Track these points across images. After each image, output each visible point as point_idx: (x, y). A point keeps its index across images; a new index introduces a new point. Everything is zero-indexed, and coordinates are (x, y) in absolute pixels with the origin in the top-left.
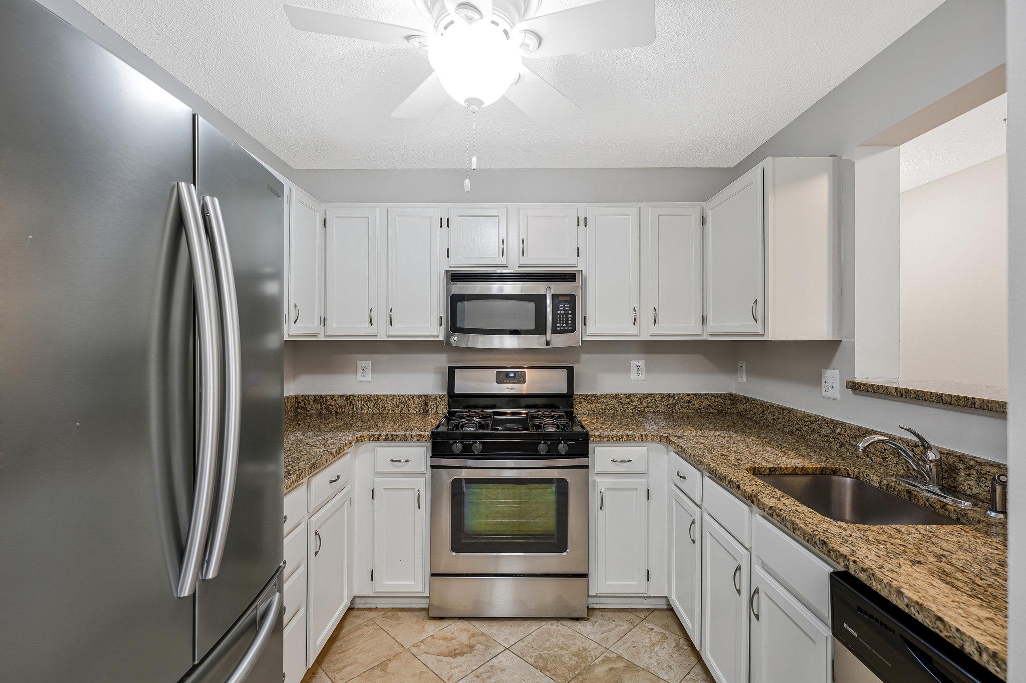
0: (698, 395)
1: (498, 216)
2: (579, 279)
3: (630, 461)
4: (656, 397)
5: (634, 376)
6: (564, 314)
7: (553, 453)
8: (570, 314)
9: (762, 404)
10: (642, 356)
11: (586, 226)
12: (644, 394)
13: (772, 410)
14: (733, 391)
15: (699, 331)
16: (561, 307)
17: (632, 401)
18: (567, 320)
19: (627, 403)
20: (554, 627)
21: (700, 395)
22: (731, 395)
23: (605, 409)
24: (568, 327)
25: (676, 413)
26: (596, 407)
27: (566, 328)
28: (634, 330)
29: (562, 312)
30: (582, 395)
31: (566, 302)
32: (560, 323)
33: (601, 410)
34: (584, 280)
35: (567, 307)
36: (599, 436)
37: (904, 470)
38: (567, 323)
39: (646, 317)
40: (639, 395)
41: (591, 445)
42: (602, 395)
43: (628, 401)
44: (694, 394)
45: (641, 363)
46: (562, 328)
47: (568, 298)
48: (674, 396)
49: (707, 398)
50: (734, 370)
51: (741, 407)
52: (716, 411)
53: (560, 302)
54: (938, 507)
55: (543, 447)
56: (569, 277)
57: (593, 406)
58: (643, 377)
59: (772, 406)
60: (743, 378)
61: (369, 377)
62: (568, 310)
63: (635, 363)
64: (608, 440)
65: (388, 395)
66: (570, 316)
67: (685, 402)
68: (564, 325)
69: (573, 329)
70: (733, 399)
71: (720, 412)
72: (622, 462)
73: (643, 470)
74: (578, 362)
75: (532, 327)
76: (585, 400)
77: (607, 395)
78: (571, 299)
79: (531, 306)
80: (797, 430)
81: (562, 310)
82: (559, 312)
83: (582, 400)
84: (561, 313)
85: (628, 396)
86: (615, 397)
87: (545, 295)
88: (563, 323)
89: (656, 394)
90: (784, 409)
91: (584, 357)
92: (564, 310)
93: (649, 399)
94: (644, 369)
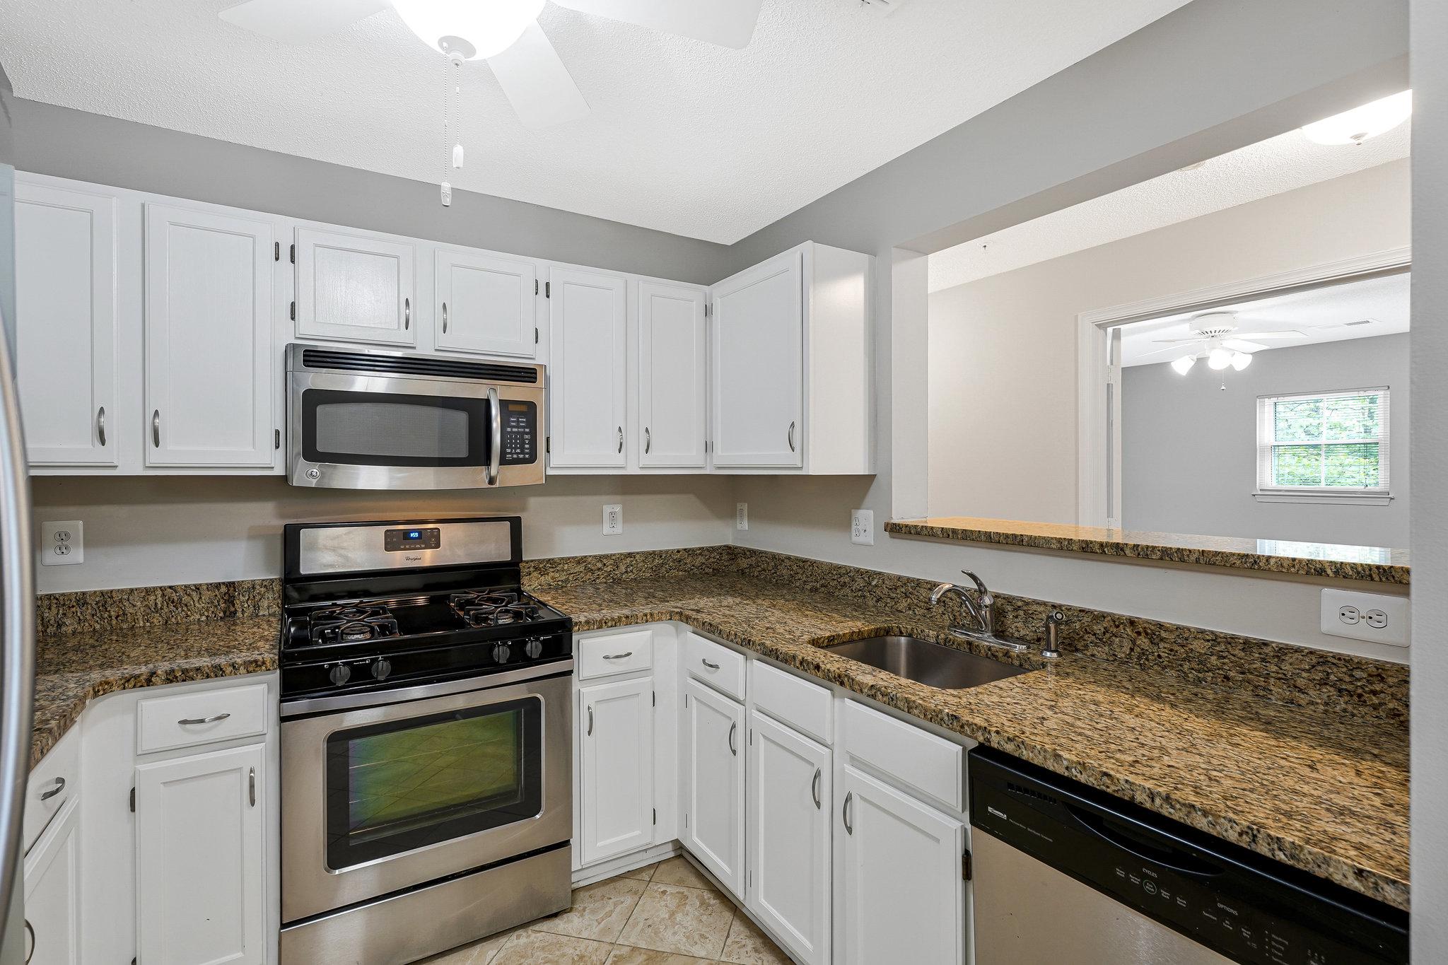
0: (690, 550)
1: (397, 257)
2: (540, 377)
3: (629, 654)
4: (637, 557)
5: (606, 529)
6: (518, 432)
7: (520, 659)
8: (527, 433)
9: (774, 557)
10: (619, 498)
11: (548, 296)
12: (621, 554)
13: (788, 563)
14: (730, 543)
15: (700, 463)
16: (513, 422)
17: (605, 565)
18: (523, 443)
19: (599, 569)
20: (523, 940)
21: (693, 550)
22: (728, 547)
23: (567, 581)
24: (525, 454)
25: (664, 577)
26: (553, 578)
27: (521, 456)
28: (618, 459)
29: (514, 430)
30: (532, 561)
31: (521, 414)
32: (512, 448)
33: (560, 583)
34: (547, 379)
35: (523, 422)
36: (587, 622)
37: (951, 620)
38: (522, 448)
39: (635, 442)
40: (614, 555)
41: (575, 638)
42: (563, 559)
43: (599, 565)
44: (685, 550)
45: (618, 509)
46: (515, 456)
47: (524, 408)
48: (659, 554)
49: (700, 554)
50: (730, 514)
51: (744, 563)
52: (711, 570)
53: (512, 414)
54: (1001, 655)
55: (501, 653)
56: (527, 374)
57: (548, 578)
58: (619, 529)
59: (789, 558)
60: (744, 525)
61: (77, 555)
62: (522, 427)
63: (607, 509)
64: (600, 627)
65: (132, 590)
66: (527, 436)
67: (674, 561)
68: (518, 451)
69: (532, 459)
70: (731, 552)
71: (716, 572)
72: (617, 657)
73: (648, 664)
74: (524, 509)
75: (463, 453)
76: (536, 569)
77: (569, 558)
78: (528, 411)
79: (462, 418)
80: (822, 586)
81: (514, 427)
82: (509, 429)
83: (532, 569)
84: (512, 432)
85: (600, 558)
86: (580, 561)
87: (488, 402)
88: (516, 448)
89: (638, 553)
90: (805, 561)
91: (533, 502)
92: (518, 427)
93: (628, 560)
94: (620, 517)
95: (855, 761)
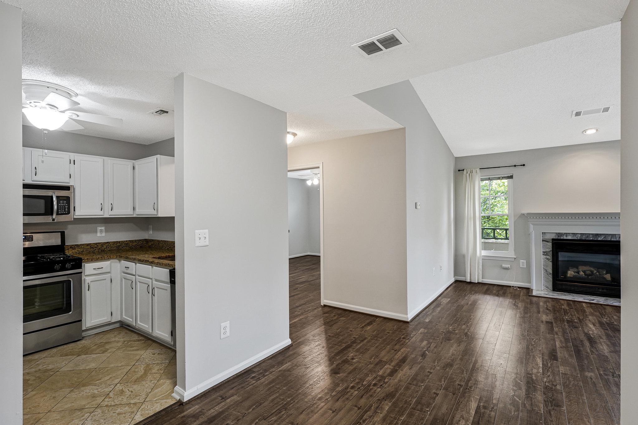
0: (131, 240)
2: (72, 189)
3: (102, 268)
4: (111, 243)
5: (99, 234)
6: (63, 205)
7: (63, 269)
8: (66, 206)
9: (158, 241)
10: (104, 224)
11: (74, 164)
12: (104, 242)
13: (162, 242)
14: (147, 238)
15: (132, 213)
16: (61, 202)
17: (98, 246)
19: (95, 247)
20: (65, 347)
21: (132, 240)
22: (146, 239)
23: (83, 251)
24: (66, 212)
25: (121, 249)
26: (77, 250)
27: (64, 212)
28: (101, 213)
29: (62, 205)
30: (69, 245)
31: (64, 200)
33: (80, 252)
34: (74, 189)
35: (65, 202)
36: (87, 259)
38: (65, 210)
39: (107, 207)
40: (102, 243)
41: (83, 264)
42: (81, 244)
43: (96, 246)
44: (129, 241)
45: (103, 228)
46: (62, 212)
47: (65, 198)
48: (119, 242)
49: (135, 242)
50: (147, 229)
51: (150, 244)
52: (139, 247)
53: (61, 200)
55: (57, 267)
56: (67, 188)
58: (104, 234)
59: (162, 241)
60: (151, 232)
62: (65, 204)
63: (99, 228)
64: (92, 260)
66: (66, 207)
67: (125, 244)
69: (69, 213)
70: (147, 241)
71: (141, 247)
72: (98, 268)
73: (109, 271)
74: (66, 229)
75: (43, 211)
76: (71, 248)
77: (84, 244)
78: (68, 199)
79: (42, 202)
80: (169, 248)
81: (62, 204)
83: (69, 248)
84: (61, 205)
85: (96, 244)
86: (88, 245)
87: (52, 197)
88: (62, 210)
89: (111, 242)
90: (165, 241)
91: (70, 226)
93: (107, 244)
94: (104, 231)
95: (156, 280)
